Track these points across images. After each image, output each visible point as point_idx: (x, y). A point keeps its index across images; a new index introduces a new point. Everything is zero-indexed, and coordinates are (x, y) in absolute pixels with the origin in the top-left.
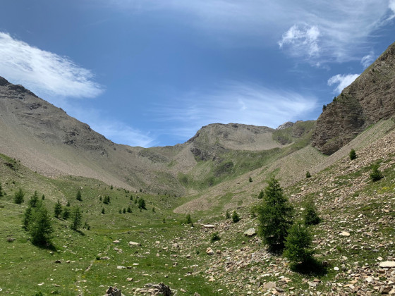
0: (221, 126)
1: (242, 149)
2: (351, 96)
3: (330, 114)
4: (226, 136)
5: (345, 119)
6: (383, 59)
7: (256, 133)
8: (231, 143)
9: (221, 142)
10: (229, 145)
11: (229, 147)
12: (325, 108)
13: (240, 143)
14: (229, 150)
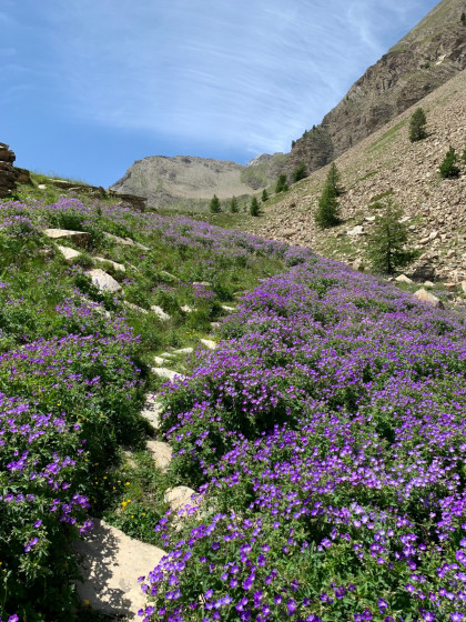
0: (164, 161)
1: (198, 198)
2: (323, 129)
3: (299, 153)
4: (173, 176)
5: (314, 159)
6: (359, 84)
7: (218, 171)
8: (180, 187)
9: (166, 186)
10: (178, 190)
11: (178, 194)
12: (294, 144)
13: (195, 187)
14: (178, 199)
